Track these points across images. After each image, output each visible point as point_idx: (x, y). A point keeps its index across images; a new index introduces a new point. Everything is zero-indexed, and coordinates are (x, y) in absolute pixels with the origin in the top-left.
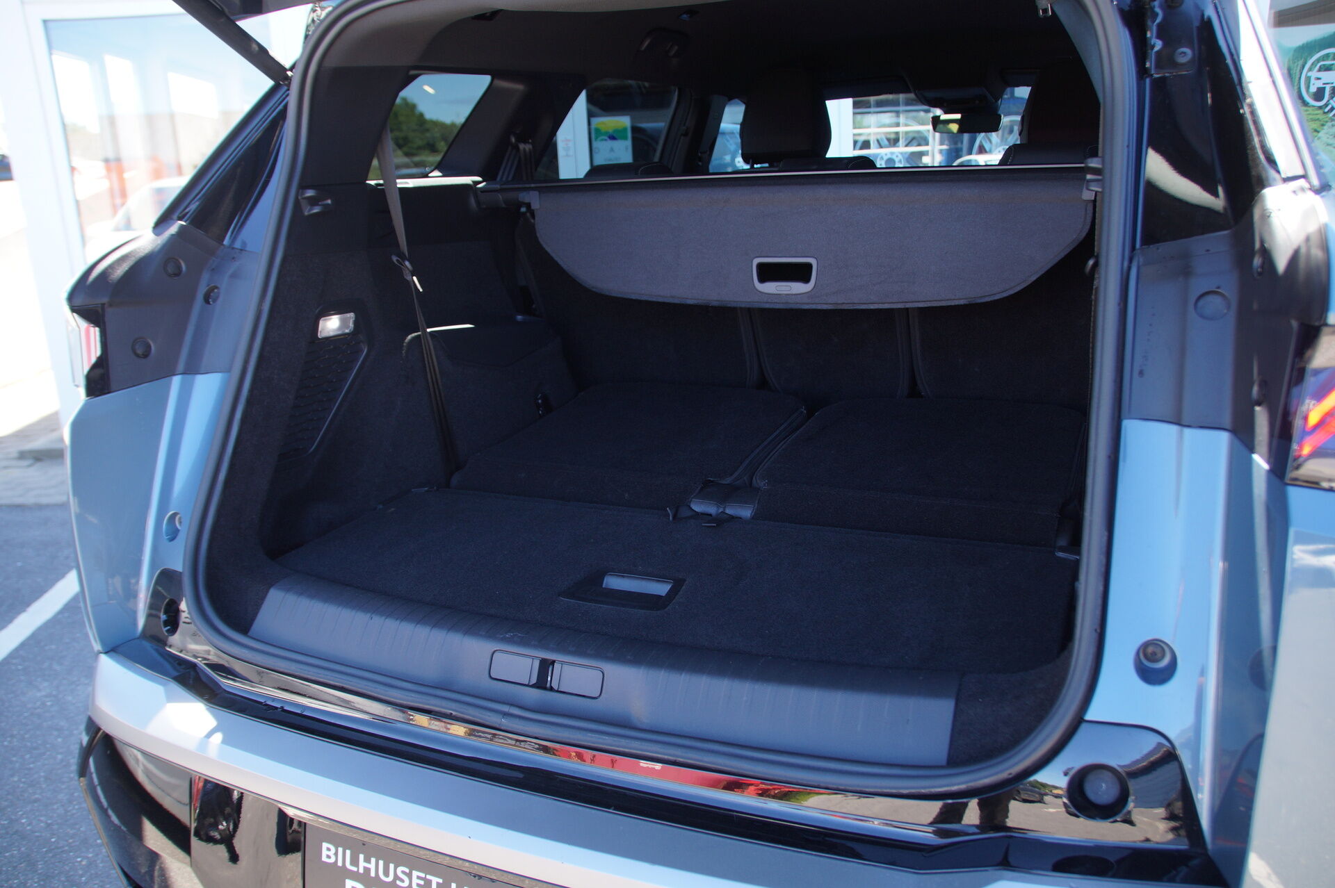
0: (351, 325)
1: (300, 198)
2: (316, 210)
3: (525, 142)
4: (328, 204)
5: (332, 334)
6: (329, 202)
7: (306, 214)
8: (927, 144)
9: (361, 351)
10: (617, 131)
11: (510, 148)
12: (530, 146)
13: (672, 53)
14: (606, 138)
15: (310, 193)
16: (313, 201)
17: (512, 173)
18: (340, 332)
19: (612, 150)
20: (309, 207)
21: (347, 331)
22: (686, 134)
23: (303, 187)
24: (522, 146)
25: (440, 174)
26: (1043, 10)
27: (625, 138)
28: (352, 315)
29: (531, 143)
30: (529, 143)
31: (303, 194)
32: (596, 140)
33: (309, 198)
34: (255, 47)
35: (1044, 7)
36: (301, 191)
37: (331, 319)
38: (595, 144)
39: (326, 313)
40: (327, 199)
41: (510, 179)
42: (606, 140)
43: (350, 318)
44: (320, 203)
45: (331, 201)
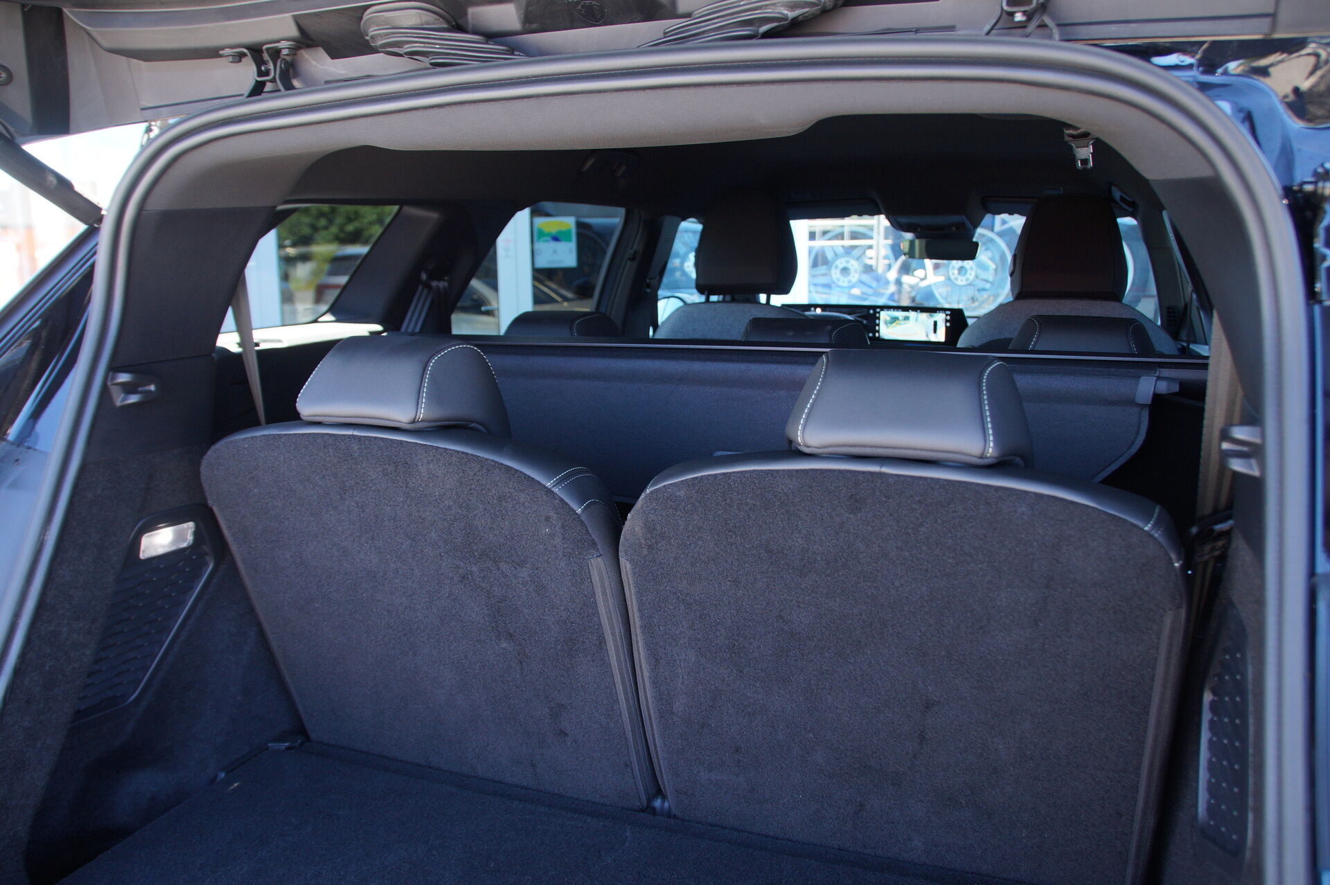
0: (190, 538)
1: (109, 383)
2: (133, 399)
3: (440, 279)
4: (150, 391)
5: (161, 551)
6: (152, 388)
7: (118, 403)
8: (871, 238)
9: (206, 565)
10: (560, 232)
11: (420, 288)
12: (446, 284)
13: (619, 173)
14: (549, 238)
15: (124, 378)
16: (128, 389)
17: (423, 314)
18: (174, 548)
19: (555, 252)
20: (123, 395)
21: (185, 545)
22: (633, 259)
23: (114, 368)
24: (434, 284)
25: (333, 318)
26: (1081, 160)
27: (570, 240)
28: (191, 524)
29: (447, 281)
30: (444, 280)
31: (113, 378)
32: (539, 238)
33: (123, 385)
34: (51, 178)
35: (1083, 158)
36: (111, 374)
37: (158, 534)
38: (537, 245)
39: (151, 526)
40: (150, 384)
41: (417, 330)
42: (548, 241)
43: (188, 528)
44: (140, 389)
45: (156, 387)
